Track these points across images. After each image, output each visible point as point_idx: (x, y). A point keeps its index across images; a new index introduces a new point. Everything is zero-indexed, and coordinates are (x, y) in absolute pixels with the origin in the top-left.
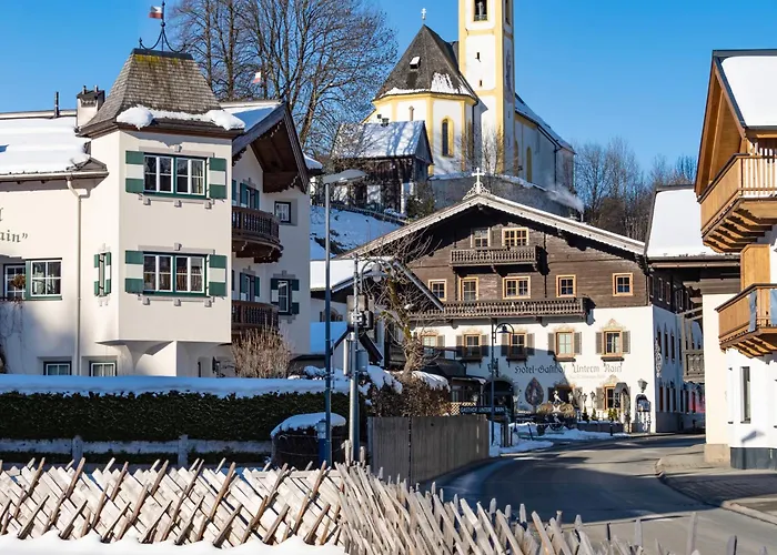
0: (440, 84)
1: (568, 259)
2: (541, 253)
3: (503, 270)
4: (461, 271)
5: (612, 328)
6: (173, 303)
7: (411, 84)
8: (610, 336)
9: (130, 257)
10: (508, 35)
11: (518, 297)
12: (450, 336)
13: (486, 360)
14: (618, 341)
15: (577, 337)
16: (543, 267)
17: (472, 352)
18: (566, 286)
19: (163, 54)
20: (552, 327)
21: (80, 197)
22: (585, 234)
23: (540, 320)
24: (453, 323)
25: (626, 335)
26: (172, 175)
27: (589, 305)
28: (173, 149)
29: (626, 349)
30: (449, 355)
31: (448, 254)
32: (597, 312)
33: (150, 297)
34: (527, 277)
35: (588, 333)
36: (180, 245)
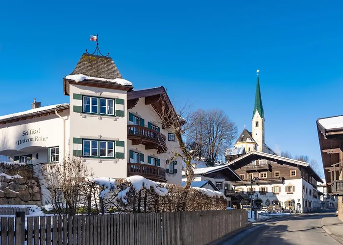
0: (248, 140)
1: (277, 167)
2: (270, 166)
3: (259, 171)
4: (248, 172)
5: (290, 185)
6: (97, 161)
7: (242, 141)
8: (289, 187)
9: (76, 140)
10: (263, 130)
11: (263, 177)
12: (245, 189)
13: (255, 194)
14: (292, 189)
15: (280, 188)
16: (271, 170)
17: (251, 192)
18: (277, 174)
19: (97, 56)
20: (273, 185)
21: (65, 119)
22: (283, 160)
23: (269, 183)
24: (246, 185)
25: (294, 187)
26: (98, 106)
27: (283, 179)
28: (98, 94)
29: (294, 191)
30: (245, 193)
31: (245, 168)
32: (285, 181)
33: (86, 159)
34: (266, 173)
35: (283, 187)
36: (101, 137)
